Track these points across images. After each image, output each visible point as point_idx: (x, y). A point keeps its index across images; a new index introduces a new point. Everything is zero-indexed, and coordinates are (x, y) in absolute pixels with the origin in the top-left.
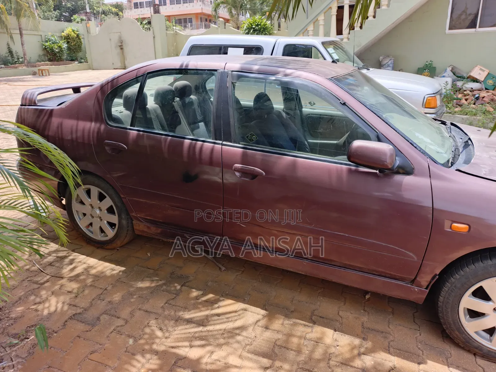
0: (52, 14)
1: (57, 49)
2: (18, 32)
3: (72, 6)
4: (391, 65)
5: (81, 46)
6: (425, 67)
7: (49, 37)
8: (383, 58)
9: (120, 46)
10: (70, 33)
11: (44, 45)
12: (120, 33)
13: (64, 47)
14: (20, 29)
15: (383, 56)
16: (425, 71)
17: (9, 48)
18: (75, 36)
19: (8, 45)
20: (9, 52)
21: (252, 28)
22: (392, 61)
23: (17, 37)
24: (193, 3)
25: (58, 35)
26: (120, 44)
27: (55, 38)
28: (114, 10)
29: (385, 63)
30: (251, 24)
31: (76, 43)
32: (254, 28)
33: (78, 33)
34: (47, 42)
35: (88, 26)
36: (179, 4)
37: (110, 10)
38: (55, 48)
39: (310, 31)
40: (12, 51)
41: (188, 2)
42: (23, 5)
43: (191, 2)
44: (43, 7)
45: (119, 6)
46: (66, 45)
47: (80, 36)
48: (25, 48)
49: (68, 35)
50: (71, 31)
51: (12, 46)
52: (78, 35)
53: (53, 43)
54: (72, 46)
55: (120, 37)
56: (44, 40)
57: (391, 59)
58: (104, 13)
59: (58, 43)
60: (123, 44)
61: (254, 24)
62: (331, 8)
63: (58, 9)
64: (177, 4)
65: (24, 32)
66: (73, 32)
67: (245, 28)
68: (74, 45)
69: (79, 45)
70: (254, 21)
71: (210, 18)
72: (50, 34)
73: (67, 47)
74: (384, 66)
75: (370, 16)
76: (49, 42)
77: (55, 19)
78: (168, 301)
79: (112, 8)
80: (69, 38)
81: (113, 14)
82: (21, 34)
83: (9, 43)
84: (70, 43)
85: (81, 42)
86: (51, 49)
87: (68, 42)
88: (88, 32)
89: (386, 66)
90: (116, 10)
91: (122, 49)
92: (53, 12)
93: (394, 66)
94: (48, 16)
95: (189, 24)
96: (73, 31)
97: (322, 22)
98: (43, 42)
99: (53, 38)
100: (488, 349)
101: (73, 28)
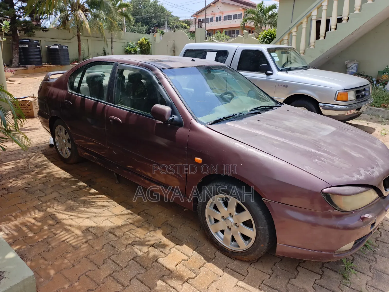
0: (144, 28)
1: (133, 51)
2: (110, 40)
3: (157, 22)
4: (355, 68)
5: (149, 50)
6: (385, 70)
7: (130, 44)
8: (348, 62)
9: (173, 50)
10: (143, 41)
11: (126, 49)
12: (174, 41)
13: (138, 50)
14: (112, 38)
15: (349, 60)
16: (384, 74)
17: (104, 50)
18: (146, 43)
19: (104, 48)
20: (104, 53)
21: (266, 38)
22: (356, 64)
23: (109, 43)
24: (240, 19)
25: (135, 42)
26: (173, 49)
27: (133, 45)
28: (184, 25)
29: (349, 66)
30: (266, 35)
31: (146, 48)
32: (268, 38)
33: (148, 41)
34: (128, 47)
35: (154, 36)
36: (230, 20)
37: (181, 25)
38: (132, 51)
39: (285, 40)
40: (106, 53)
41: (237, 18)
42: (114, 23)
43: (240, 18)
44: (139, 24)
45: (188, 22)
46: (140, 49)
47: (149, 43)
48: (113, 51)
49: (142, 43)
50: (144, 39)
51: (106, 49)
52: (148, 43)
53: (131, 48)
54: (143, 50)
55: (174, 44)
56: (126, 46)
57: (355, 63)
58: (177, 27)
59: (134, 48)
60: (175, 49)
61: (268, 35)
62: (302, 23)
63: (148, 25)
64: (229, 20)
65: (114, 40)
66: (145, 41)
67: (261, 37)
68: (144, 49)
69: (148, 50)
70: (269, 32)
71: (253, 30)
72: (130, 41)
73: (140, 50)
74: (349, 69)
75: (332, 29)
76: (129, 47)
77: (145, 31)
78: (74, 191)
79: (183, 23)
80: (142, 45)
81: (183, 28)
82: (112, 42)
83: (104, 47)
84: (142, 48)
85: (150, 47)
86: (129, 52)
87: (141, 48)
88: (155, 40)
89: (351, 69)
90: (185, 25)
91: (174, 52)
92: (145, 27)
93: (358, 68)
94: (140, 30)
95: (236, 34)
96: (145, 39)
97: (294, 34)
98: (125, 47)
99: (132, 45)
100: (222, 245)
101: (145, 38)
